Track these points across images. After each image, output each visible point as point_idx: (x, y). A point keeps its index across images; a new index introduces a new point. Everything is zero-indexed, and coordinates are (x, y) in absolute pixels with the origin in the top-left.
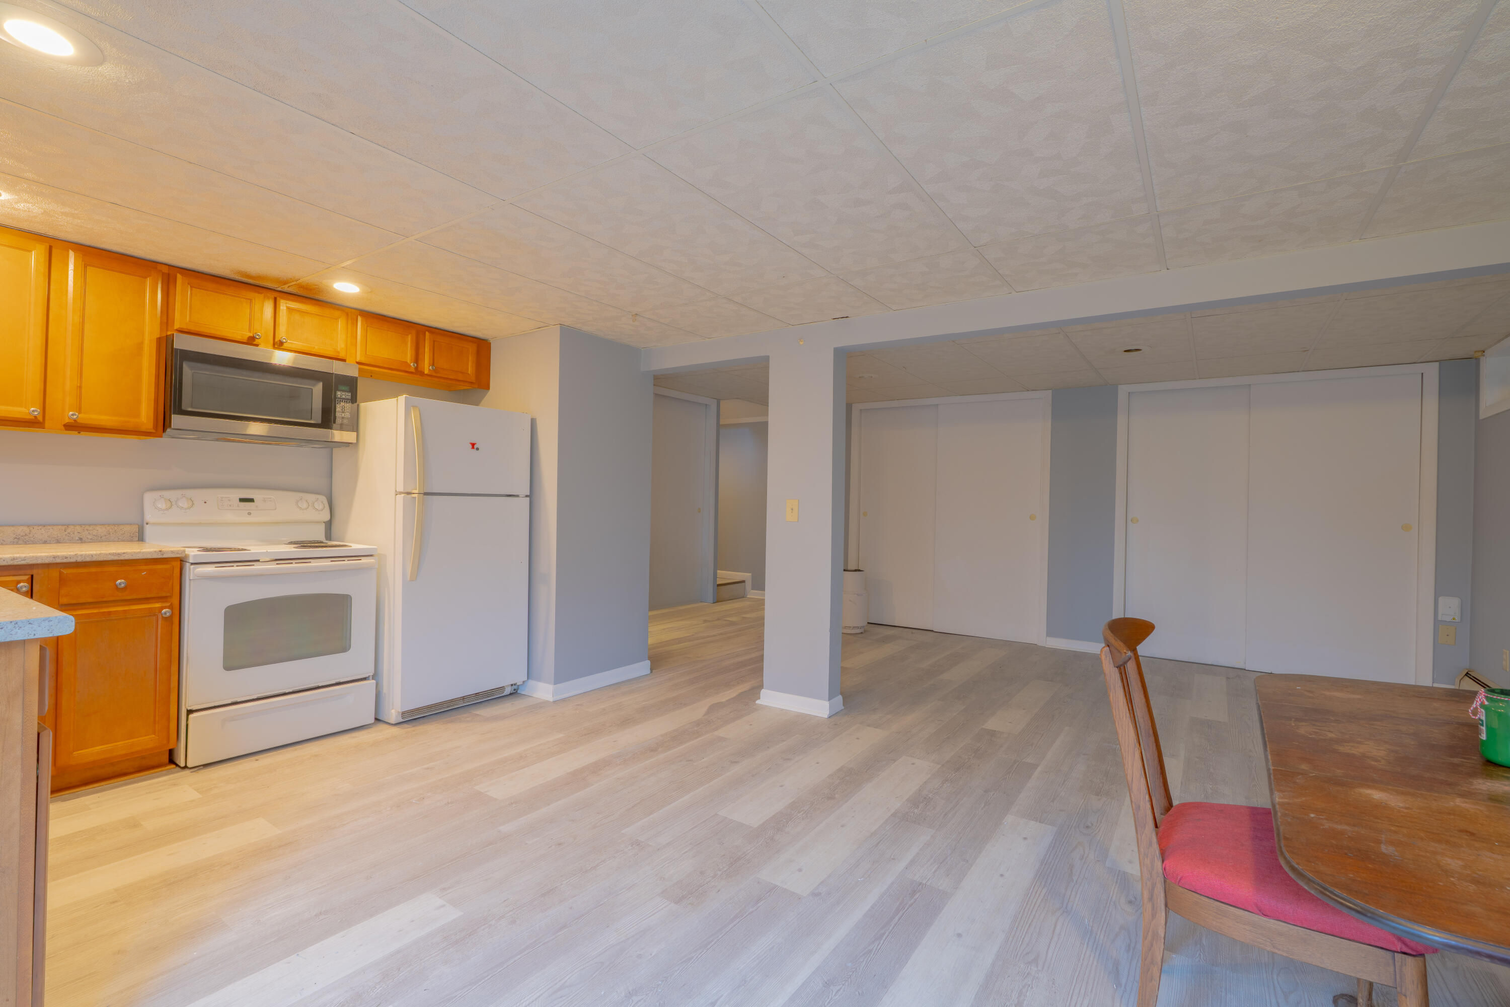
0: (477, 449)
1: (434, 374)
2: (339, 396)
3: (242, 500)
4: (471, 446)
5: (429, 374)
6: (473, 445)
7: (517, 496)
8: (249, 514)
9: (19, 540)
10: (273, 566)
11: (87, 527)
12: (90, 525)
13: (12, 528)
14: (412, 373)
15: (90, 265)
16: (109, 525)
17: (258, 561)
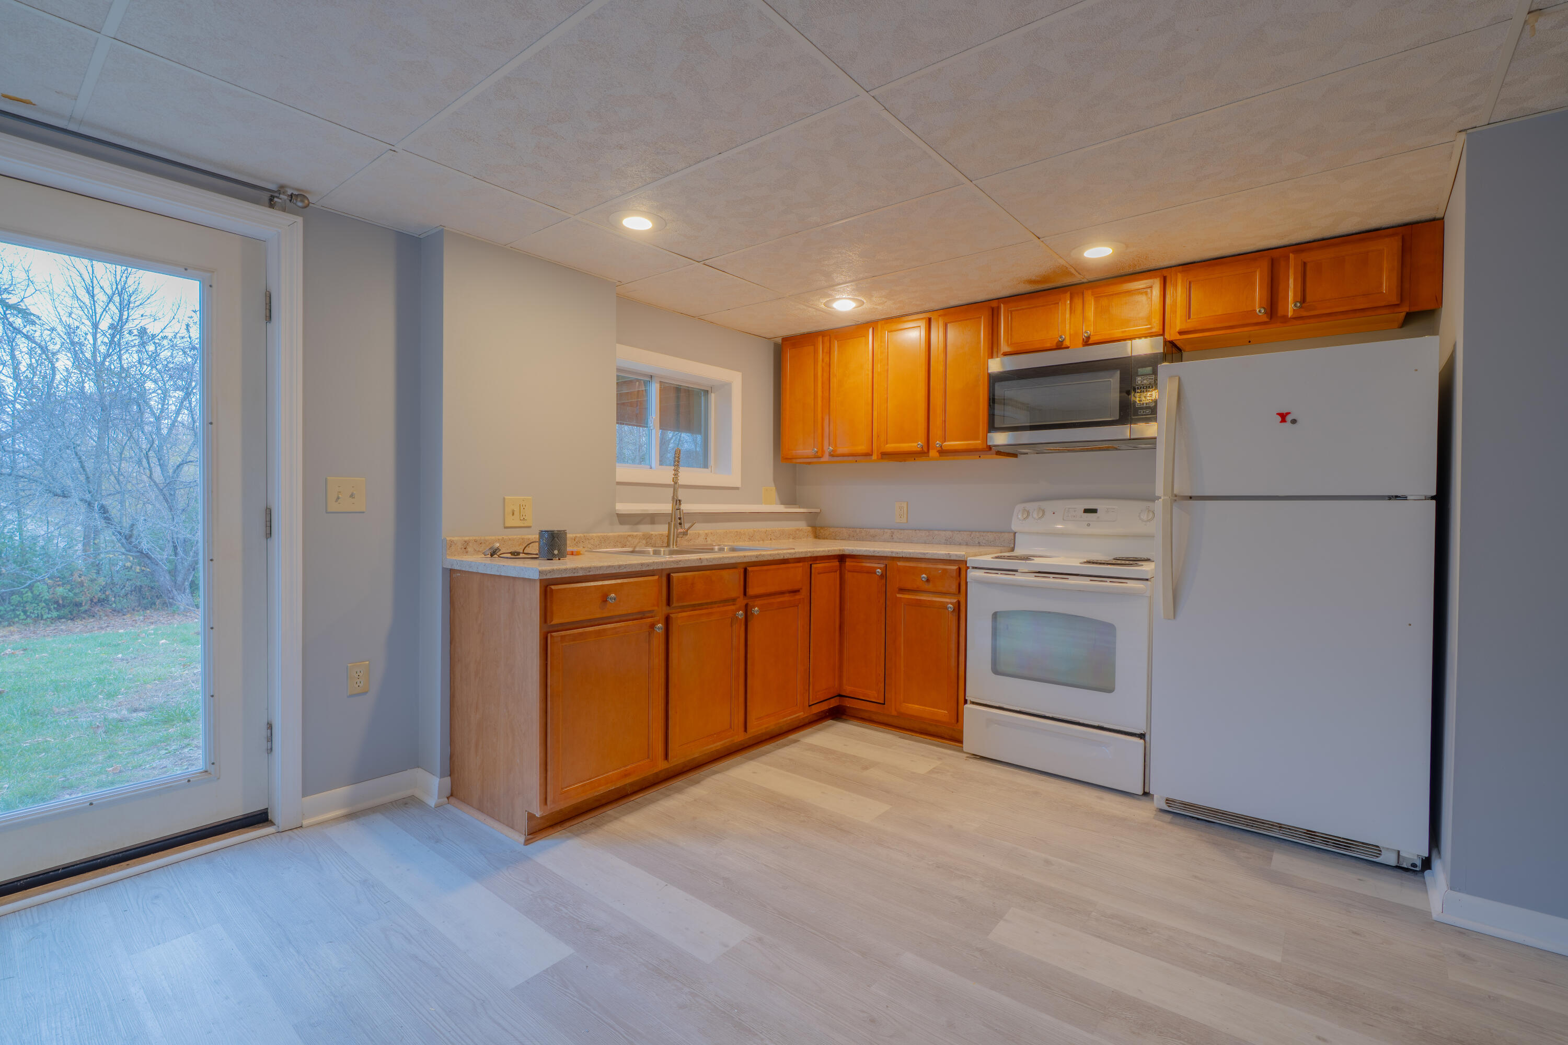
0: (1294, 421)
1: (1305, 314)
2: (1139, 382)
3: (1087, 511)
4: (1279, 419)
5: (1294, 316)
6: (1283, 417)
7: (1404, 498)
8: (1089, 525)
9: (949, 542)
10: (1031, 578)
11: (982, 533)
12: (984, 532)
13: (944, 532)
14: (1265, 323)
15: (949, 323)
16: (996, 532)
17: (1016, 571)
